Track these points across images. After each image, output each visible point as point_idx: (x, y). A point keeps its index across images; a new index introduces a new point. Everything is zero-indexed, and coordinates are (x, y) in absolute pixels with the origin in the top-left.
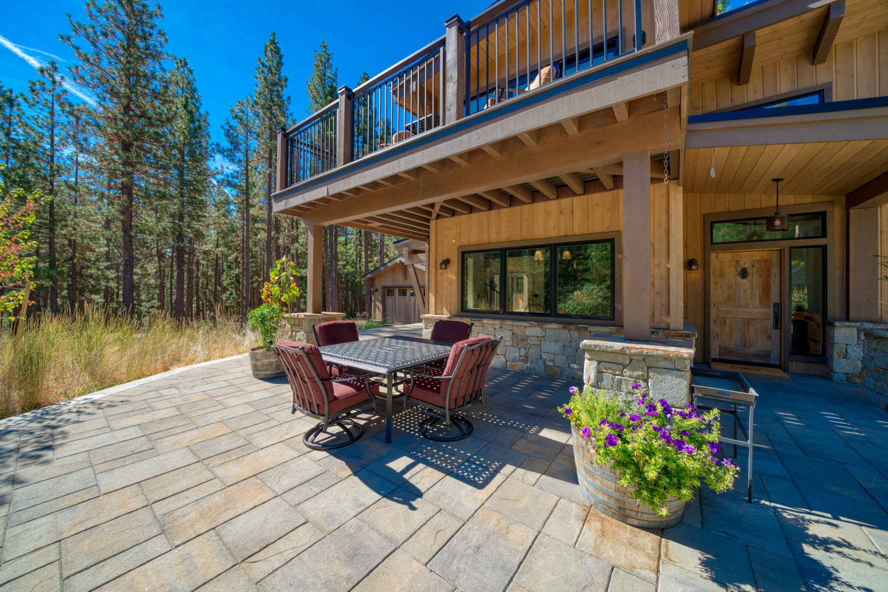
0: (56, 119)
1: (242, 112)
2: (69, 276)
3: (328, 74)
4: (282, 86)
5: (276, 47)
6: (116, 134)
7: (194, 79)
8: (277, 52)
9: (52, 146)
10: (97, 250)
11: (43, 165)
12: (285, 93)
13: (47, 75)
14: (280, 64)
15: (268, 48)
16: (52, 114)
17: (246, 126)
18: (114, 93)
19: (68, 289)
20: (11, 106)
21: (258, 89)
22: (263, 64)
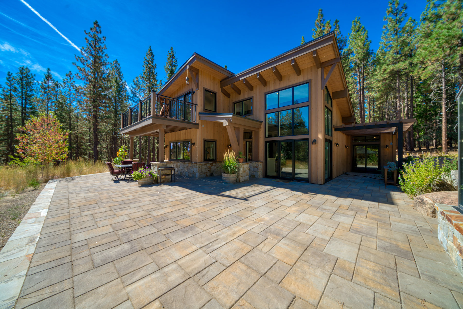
0: (71, 92)
1: (138, 81)
2: (76, 149)
3: (173, 60)
4: (154, 68)
5: (151, 53)
6: (91, 97)
7: (120, 68)
8: (152, 54)
9: (70, 101)
10: (85, 138)
11: (68, 109)
12: (156, 71)
13: (68, 76)
14: (153, 59)
15: (148, 53)
16: (70, 90)
17: (139, 87)
18: (90, 81)
19: (76, 153)
20: (57, 87)
21: (144, 71)
22: (146, 60)
